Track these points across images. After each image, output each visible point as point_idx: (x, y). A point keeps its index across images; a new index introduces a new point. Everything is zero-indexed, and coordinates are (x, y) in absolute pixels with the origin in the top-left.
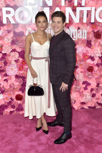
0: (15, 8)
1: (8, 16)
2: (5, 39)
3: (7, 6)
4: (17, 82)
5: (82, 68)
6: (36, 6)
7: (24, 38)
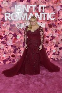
0: (11, 13)
1: (7, 17)
2: (6, 28)
3: (7, 12)
4: (12, 48)
6: (21, 12)
7: (15, 27)
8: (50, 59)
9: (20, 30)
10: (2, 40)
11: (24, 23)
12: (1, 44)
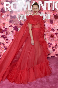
0: (11, 2)
2: (6, 20)
3: (7, 1)
5: (48, 36)
7: (16, 19)
8: (55, 55)
9: (21, 22)
10: (2, 34)
11: (26, 14)
12: (1, 38)
